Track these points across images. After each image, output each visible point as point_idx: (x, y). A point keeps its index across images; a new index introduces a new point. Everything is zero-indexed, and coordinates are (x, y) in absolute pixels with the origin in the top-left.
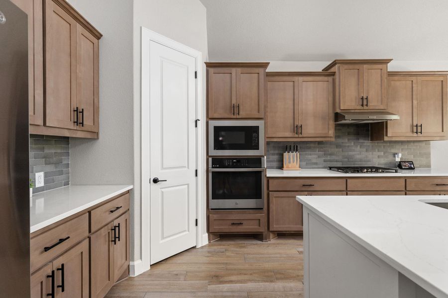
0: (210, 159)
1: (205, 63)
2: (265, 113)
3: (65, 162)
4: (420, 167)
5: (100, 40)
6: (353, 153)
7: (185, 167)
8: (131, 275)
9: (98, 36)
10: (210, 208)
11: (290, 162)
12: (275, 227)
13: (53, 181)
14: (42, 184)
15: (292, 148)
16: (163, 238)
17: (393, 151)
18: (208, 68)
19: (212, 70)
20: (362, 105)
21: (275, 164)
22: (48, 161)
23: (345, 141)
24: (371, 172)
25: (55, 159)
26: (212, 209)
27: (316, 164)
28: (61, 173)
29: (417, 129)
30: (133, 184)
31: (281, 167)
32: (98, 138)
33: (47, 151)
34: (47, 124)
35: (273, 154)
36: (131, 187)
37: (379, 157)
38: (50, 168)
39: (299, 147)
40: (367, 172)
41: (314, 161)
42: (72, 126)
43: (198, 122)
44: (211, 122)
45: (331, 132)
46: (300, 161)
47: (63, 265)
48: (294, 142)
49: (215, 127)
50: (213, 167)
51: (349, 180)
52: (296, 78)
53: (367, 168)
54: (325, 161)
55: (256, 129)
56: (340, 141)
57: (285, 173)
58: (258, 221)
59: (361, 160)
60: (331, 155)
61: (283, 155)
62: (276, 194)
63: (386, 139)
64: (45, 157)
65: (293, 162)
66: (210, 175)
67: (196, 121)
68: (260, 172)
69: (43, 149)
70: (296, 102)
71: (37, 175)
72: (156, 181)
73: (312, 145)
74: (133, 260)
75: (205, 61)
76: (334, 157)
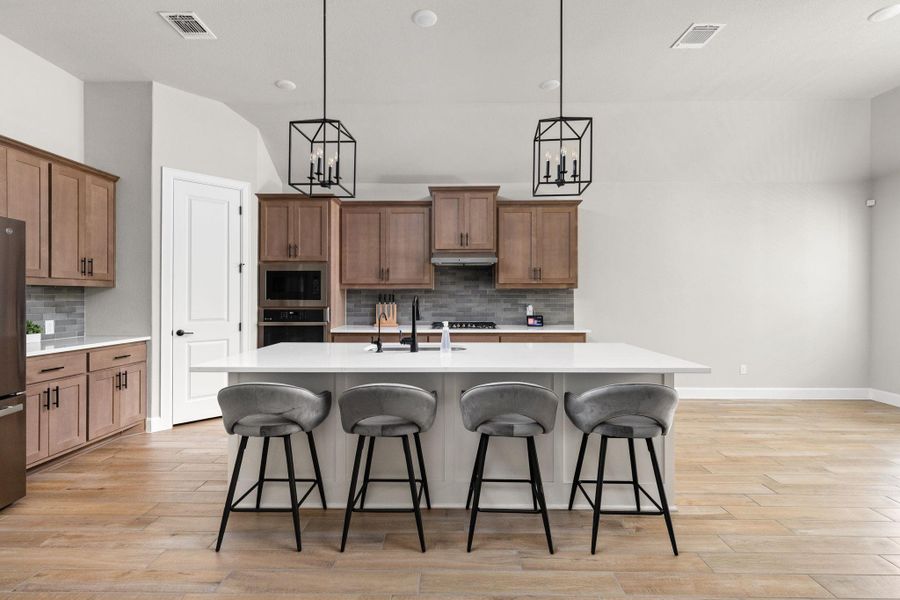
0: (263, 311)
1: (257, 195)
3: (78, 311)
4: (559, 323)
5: (117, 183)
7: (223, 319)
8: (147, 431)
9: (115, 179)
13: (64, 330)
14: (52, 332)
15: (387, 298)
16: (190, 398)
18: (260, 201)
19: (264, 203)
20: (461, 244)
22: (58, 309)
25: (67, 308)
28: (75, 322)
29: (535, 273)
30: (150, 335)
31: (374, 324)
32: (114, 286)
33: (57, 300)
34: (53, 276)
35: (366, 306)
36: (148, 338)
38: (62, 317)
39: (397, 296)
42: (79, 276)
43: (244, 267)
45: (428, 278)
47: (57, 387)
50: (265, 321)
52: (382, 209)
54: (434, 315)
60: (441, 306)
61: (375, 307)
63: (497, 286)
64: (56, 306)
65: (389, 316)
67: (240, 266)
69: (53, 298)
70: (383, 239)
71: (47, 322)
72: (180, 333)
73: (417, 294)
74: (150, 416)
75: (257, 193)
76: (444, 310)
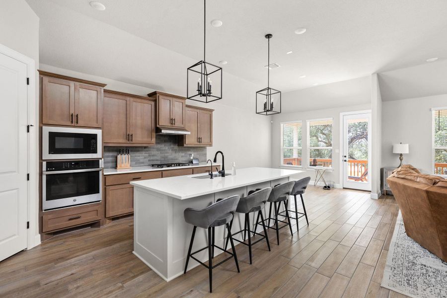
0: (44, 164)
2: (103, 124)
4: (202, 162)
6: (168, 154)
7: (14, 172)
10: (43, 209)
11: (122, 163)
12: (111, 214)
15: (125, 152)
17: (189, 153)
18: (42, 76)
19: (46, 78)
20: (172, 124)
21: (110, 165)
23: (163, 146)
24: (177, 166)
26: (45, 210)
27: (143, 163)
29: (199, 140)
31: (116, 167)
37: (182, 156)
39: (130, 150)
40: (174, 166)
41: (141, 161)
44: (44, 128)
45: (154, 140)
46: (131, 161)
48: (126, 147)
49: (49, 132)
50: (47, 171)
51: (163, 172)
52: (128, 99)
53: (174, 164)
54: (149, 160)
55: (94, 137)
56: (159, 146)
57: (119, 171)
58: (95, 212)
59: (172, 159)
60: (153, 156)
61: (116, 157)
62: (111, 188)
63: (185, 145)
65: (126, 162)
66: (44, 178)
67: (28, 127)
68: (98, 172)
70: (128, 116)
73: (140, 149)
75: (38, 69)
76: (155, 158)
